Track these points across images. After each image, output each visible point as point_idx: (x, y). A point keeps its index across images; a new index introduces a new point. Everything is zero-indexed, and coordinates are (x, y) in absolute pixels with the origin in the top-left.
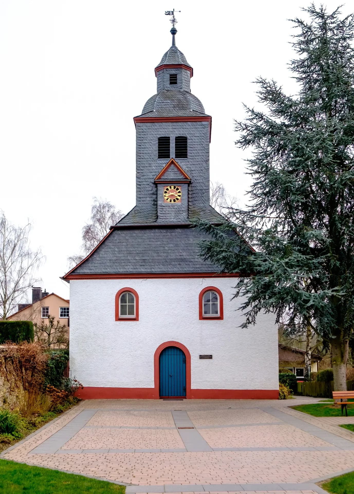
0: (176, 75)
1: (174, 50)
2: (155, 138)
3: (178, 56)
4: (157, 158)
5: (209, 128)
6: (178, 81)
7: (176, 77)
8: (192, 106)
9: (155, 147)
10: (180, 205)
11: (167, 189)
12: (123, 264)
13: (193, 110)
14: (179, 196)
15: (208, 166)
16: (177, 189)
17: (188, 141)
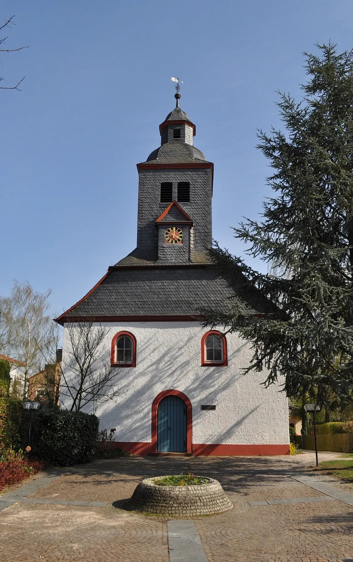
0: (180, 130)
1: (178, 111)
2: (158, 184)
3: (181, 114)
4: (160, 202)
5: (211, 174)
6: (181, 135)
7: (180, 132)
8: (194, 155)
9: (158, 192)
10: (181, 246)
11: (169, 231)
12: (121, 306)
13: (195, 158)
14: (181, 237)
15: (210, 209)
16: (179, 231)
17: (191, 186)
